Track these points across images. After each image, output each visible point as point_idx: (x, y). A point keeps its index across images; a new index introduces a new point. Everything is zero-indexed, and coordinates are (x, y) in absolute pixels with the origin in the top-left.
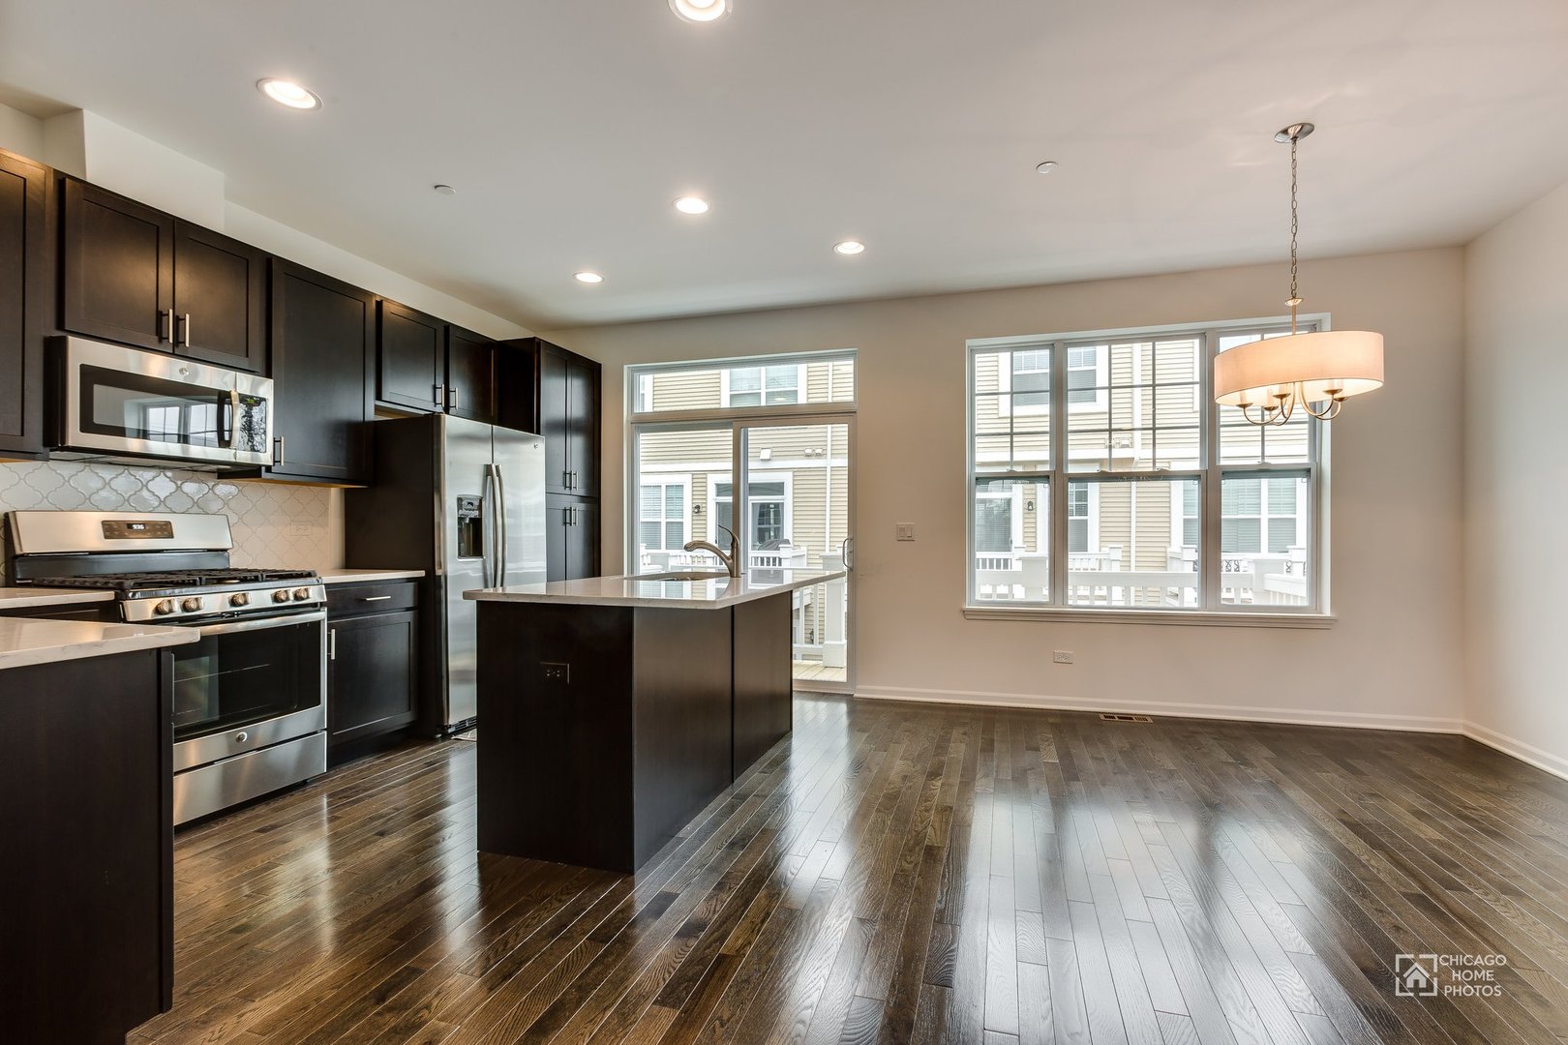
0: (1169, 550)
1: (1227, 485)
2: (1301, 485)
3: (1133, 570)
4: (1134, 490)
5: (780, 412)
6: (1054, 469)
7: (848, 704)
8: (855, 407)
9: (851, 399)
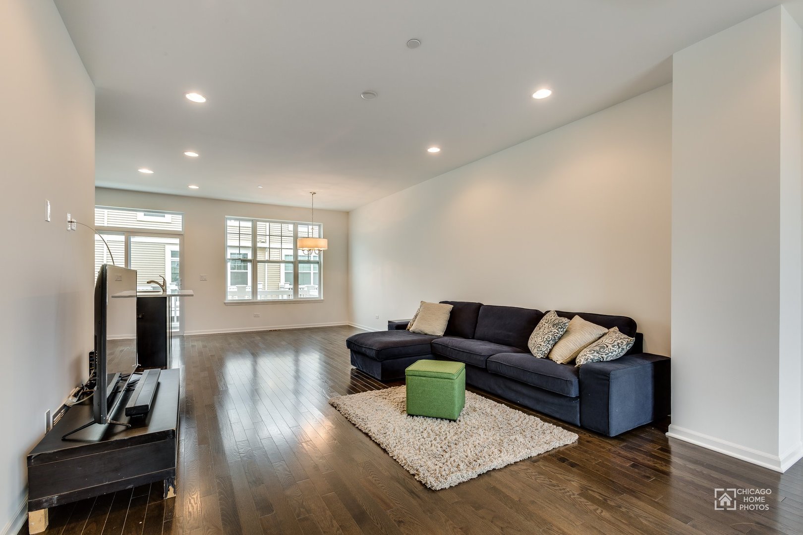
0: (280, 284)
1: (300, 265)
2: (317, 266)
3: (266, 290)
4: (266, 266)
5: (151, 232)
6: (253, 258)
7: (180, 338)
8: (183, 233)
9: (181, 230)
